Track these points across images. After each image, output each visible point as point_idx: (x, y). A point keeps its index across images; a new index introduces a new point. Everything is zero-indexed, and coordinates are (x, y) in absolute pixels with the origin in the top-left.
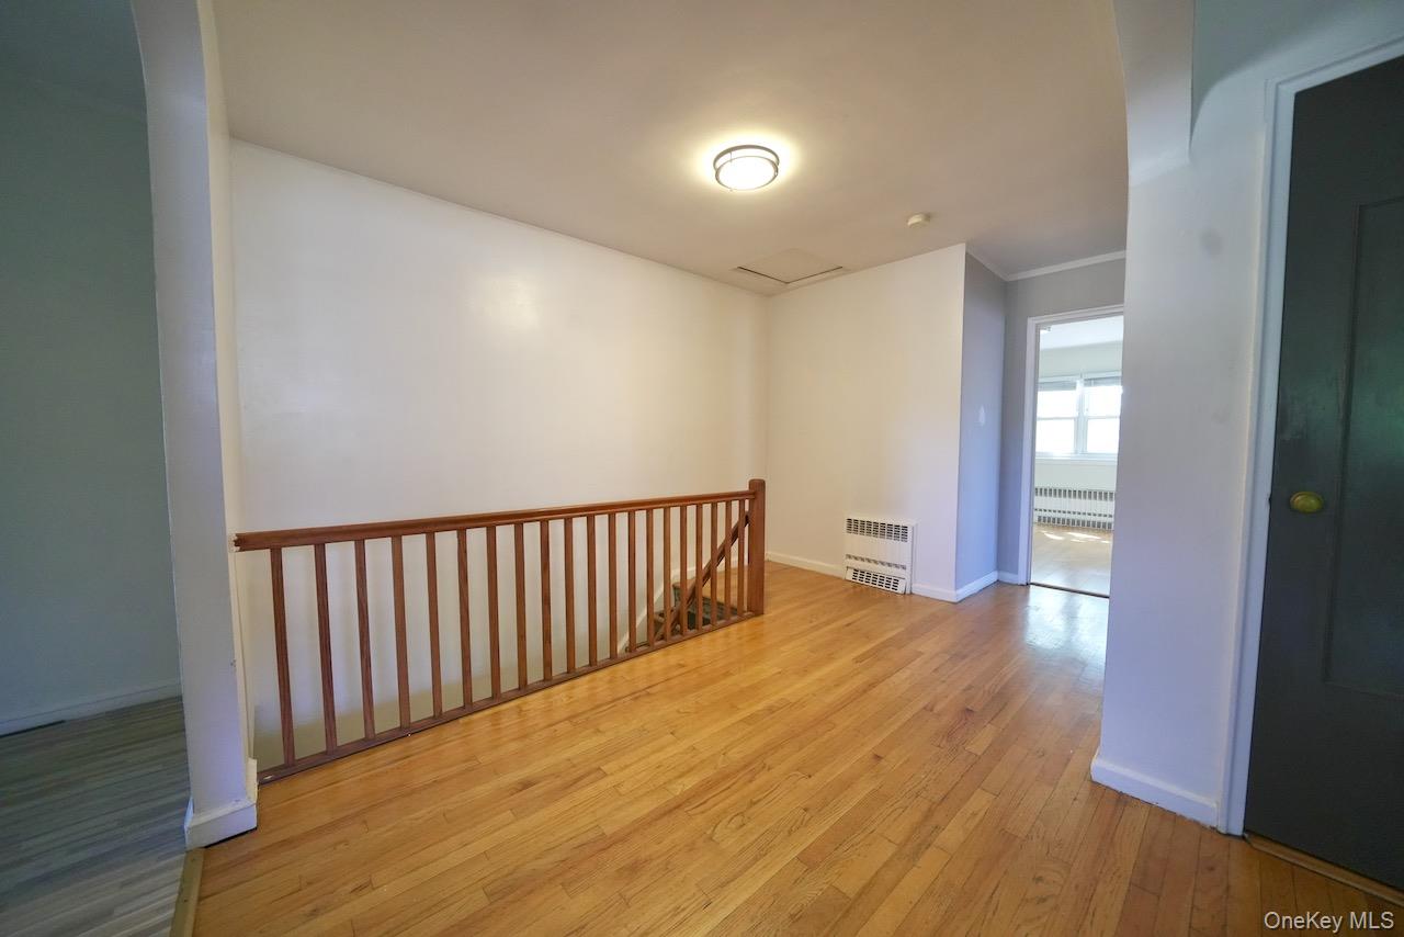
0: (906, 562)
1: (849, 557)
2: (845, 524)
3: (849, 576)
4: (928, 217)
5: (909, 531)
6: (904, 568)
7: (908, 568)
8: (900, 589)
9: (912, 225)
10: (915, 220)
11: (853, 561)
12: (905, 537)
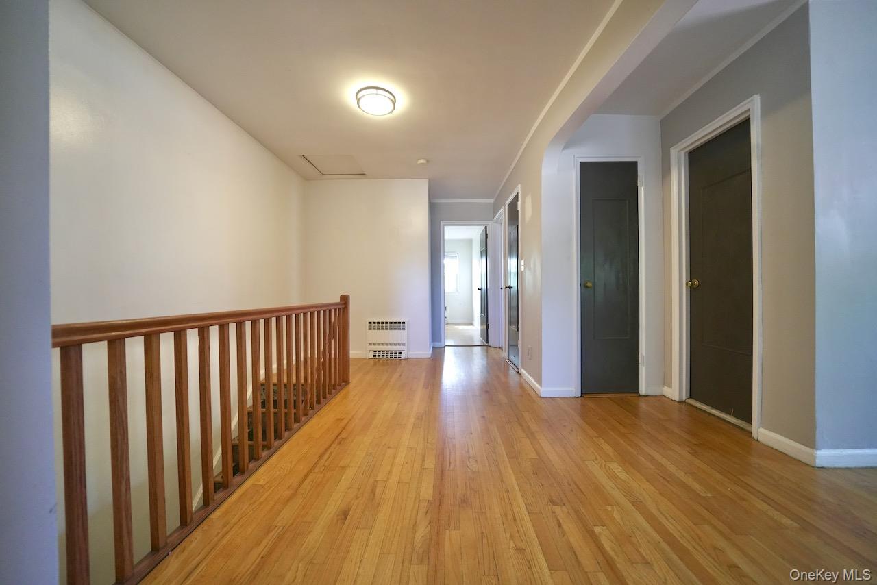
0: (405, 342)
1: (370, 344)
2: (368, 324)
3: (371, 355)
4: (428, 161)
5: (406, 324)
6: (404, 345)
7: (406, 345)
8: (403, 356)
9: (420, 164)
10: (422, 161)
11: (373, 346)
12: (404, 329)
